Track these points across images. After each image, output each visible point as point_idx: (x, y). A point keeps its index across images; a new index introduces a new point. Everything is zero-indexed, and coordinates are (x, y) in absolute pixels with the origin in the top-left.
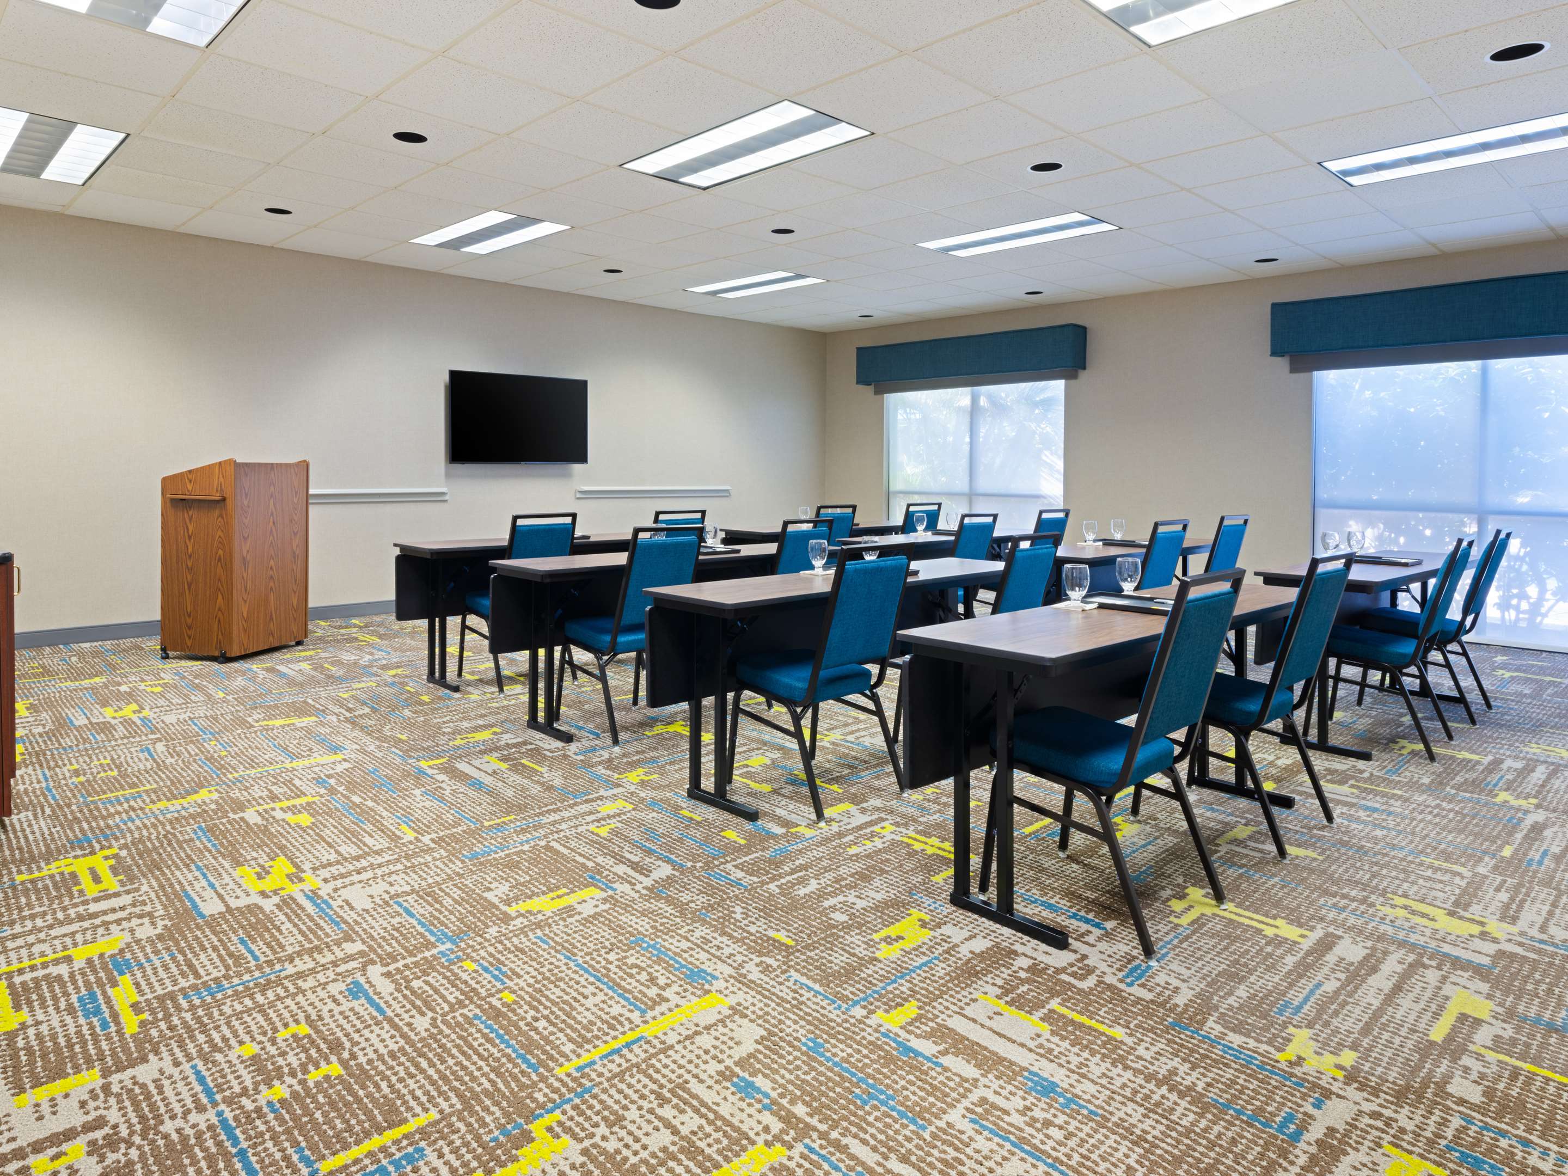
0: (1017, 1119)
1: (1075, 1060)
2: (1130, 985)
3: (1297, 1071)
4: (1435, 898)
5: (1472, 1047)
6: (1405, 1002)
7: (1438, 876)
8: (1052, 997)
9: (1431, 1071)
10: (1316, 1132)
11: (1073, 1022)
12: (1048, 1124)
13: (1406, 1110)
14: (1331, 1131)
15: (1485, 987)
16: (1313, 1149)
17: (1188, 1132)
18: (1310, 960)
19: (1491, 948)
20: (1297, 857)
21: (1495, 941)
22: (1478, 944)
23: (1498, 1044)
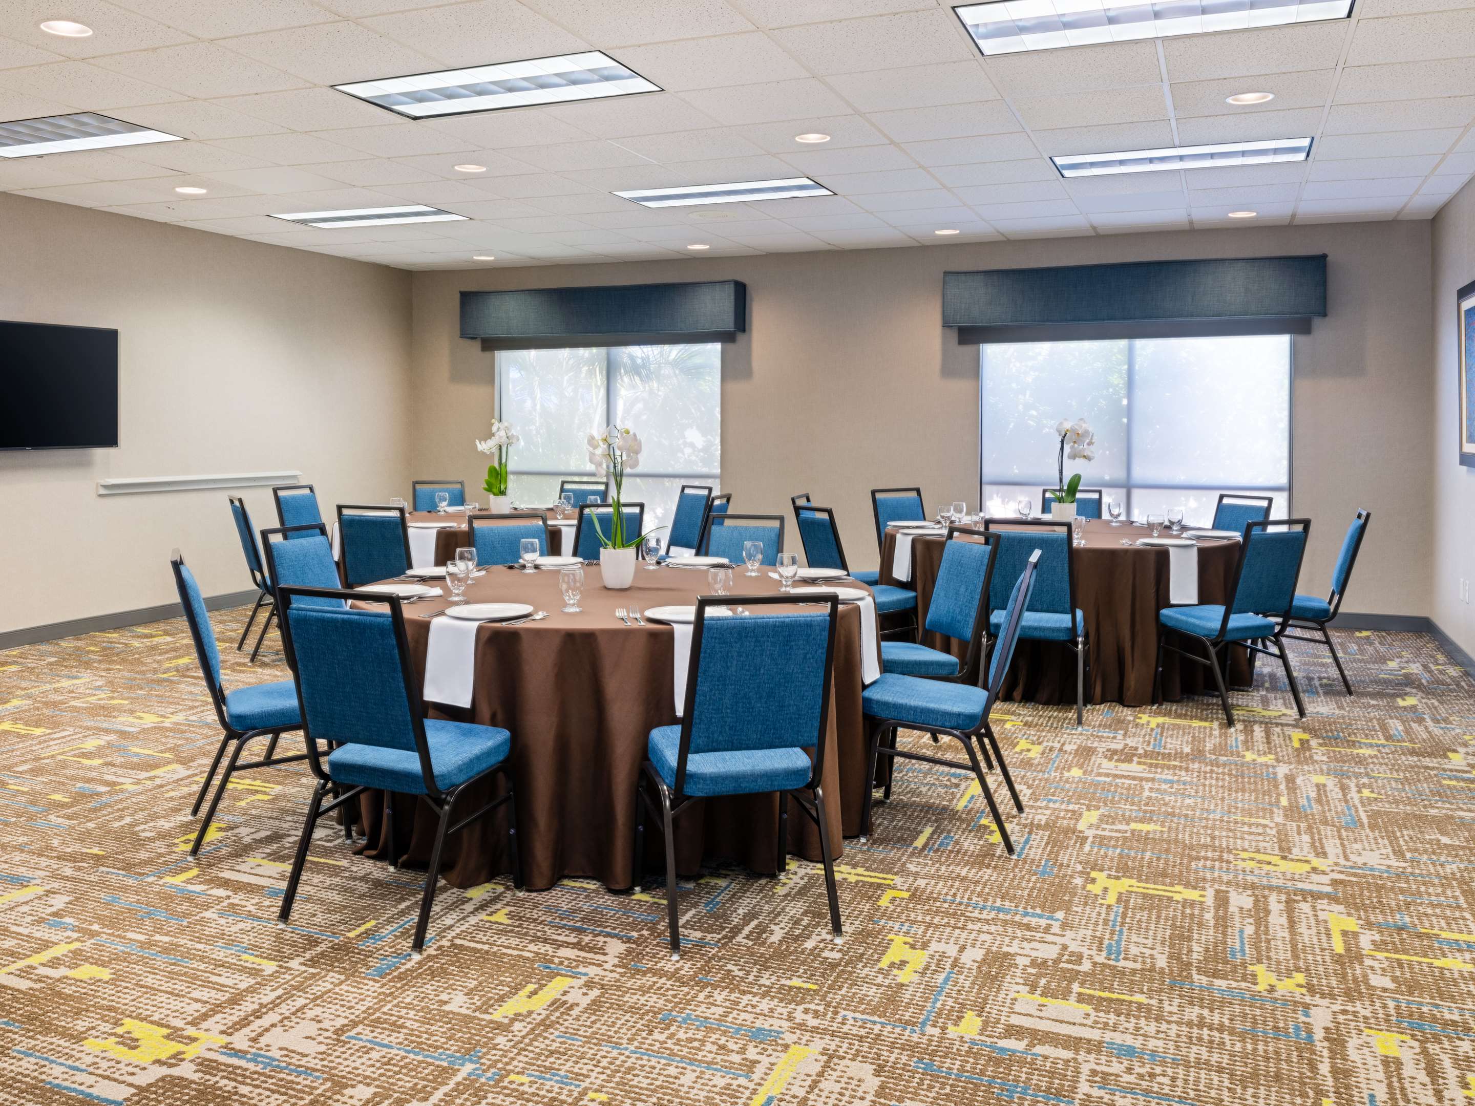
0: (1126, 1078)
1: (1131, 1026)
2: (1117, 960)
3: (1276, 995)
4: (1265, 848)
5: (1364, 952)
6: (1302, 928)
7: (1254, 829)
8: (1070, 983)
9: (1353, 975)
10: (1319, 1034)
11: (1105, 999)
12: (1152, 1076)
13: (1358, 1003)
14: (1327, 1029)
15: (1341, 908)
16: (1326, 1044)
17: (1245, 1055)
18: (1221, 913)
19: (1325, 879)
20: (1148, 832)
21: (1324, 873)
22: (1315, 877)
23: (1378, 946)
